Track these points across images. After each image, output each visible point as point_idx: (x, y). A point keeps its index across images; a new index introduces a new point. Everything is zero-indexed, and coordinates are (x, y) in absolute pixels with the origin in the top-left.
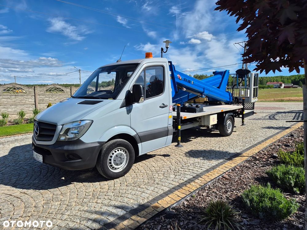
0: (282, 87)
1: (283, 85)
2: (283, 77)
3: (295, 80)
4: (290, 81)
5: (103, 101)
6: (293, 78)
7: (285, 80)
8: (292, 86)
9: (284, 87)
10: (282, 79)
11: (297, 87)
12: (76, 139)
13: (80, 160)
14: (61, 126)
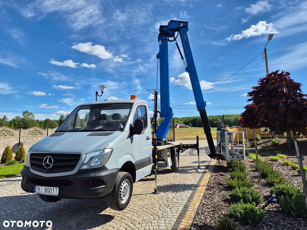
0: (178, 127)
1: (178, 125)
2: (177, 118)
3: (185, 121)
4: (182, 122)
5: (113, 133)
6: (184, 120)
7: (179, 121)
8: (185, 126)
9: (179, 127)
10: (177, 120)
11: (188, 127)
12: (102, 166)
13: (104, 186)
14: (85, 155)
